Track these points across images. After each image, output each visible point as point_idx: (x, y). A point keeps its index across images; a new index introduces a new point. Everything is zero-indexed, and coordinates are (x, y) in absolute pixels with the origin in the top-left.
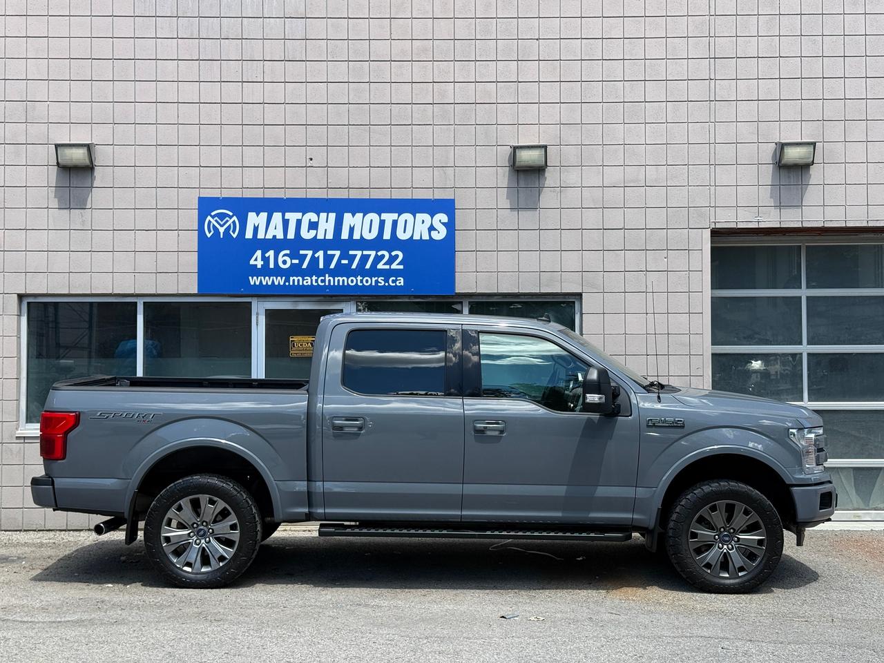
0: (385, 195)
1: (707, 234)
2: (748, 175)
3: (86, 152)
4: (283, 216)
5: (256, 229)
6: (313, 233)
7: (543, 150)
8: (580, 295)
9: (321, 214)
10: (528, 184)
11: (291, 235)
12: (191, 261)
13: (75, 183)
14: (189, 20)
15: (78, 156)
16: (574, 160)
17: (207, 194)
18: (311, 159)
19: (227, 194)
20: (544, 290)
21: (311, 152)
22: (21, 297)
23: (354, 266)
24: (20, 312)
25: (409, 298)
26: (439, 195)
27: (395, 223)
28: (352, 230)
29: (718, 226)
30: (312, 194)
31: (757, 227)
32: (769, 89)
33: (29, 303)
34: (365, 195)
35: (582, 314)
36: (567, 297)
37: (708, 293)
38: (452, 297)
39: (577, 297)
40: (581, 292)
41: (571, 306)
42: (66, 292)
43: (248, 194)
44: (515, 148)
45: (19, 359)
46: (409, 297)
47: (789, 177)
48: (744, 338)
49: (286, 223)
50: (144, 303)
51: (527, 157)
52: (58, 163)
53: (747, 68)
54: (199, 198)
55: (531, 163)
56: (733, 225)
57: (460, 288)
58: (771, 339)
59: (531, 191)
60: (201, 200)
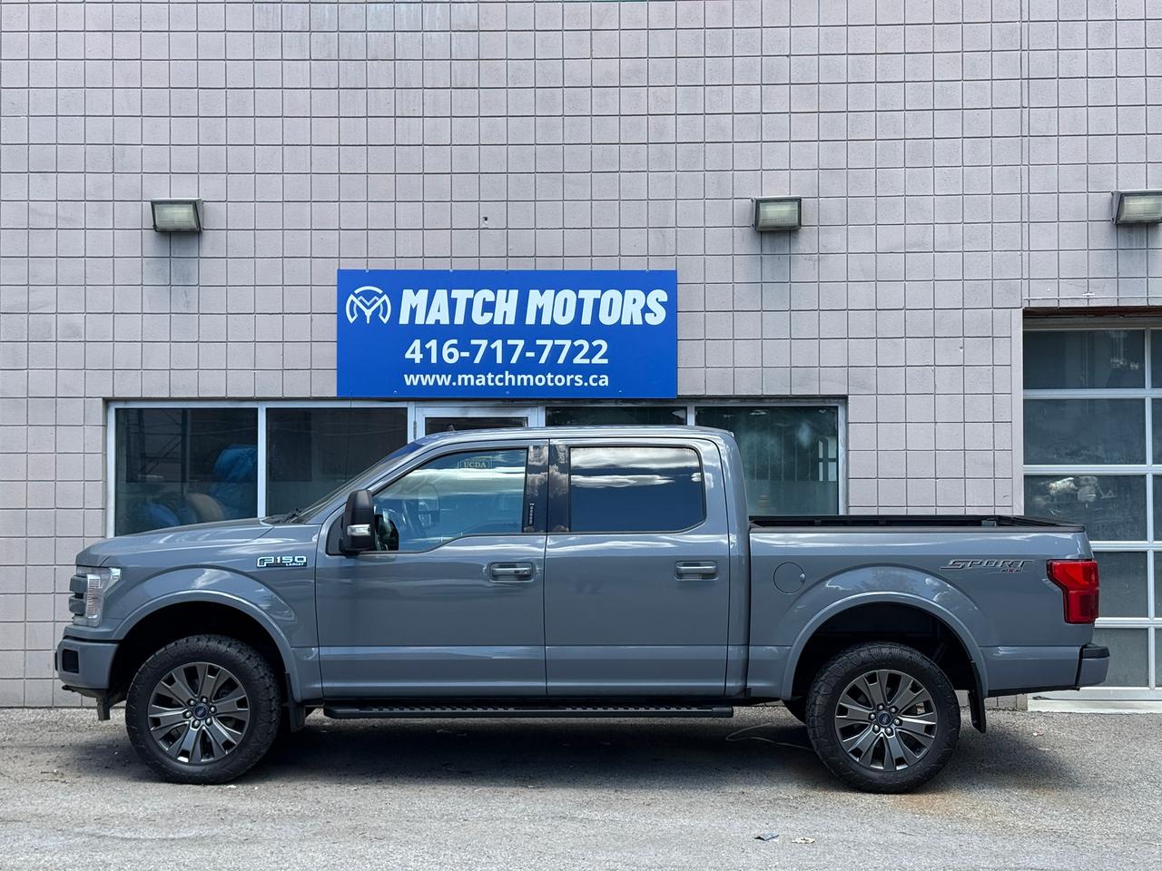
0: (584, 265)
1: (1018, 315)
2: (1072, 235)
3: (192, 211)
4: (449, 294)
5: (413, 312)
6: (488, 316)
7: (796, 203)
8: (845, 398)
9: (499, 291)
10: (775, 250)
11: (459, 320)
12: (328, 354)
13: (177, 252)
14: (325, 36)
15: (182, 216)
16: (838, 218)
17: (348, 265)
18: (486, 219)
19: (375, 265)
20: (797, 391)
21: (486, 209)
22: (107, 401)
23: (543, 360)
24: (107, 423)
25: (616, 403)
26: (656, 265)
27: (597, 303)
28: (539, 312)
29: (1033, 305)
30: (487, 265)
31: (1086, 305)
32: (1102, 120)
33: (117, 410)
34: (557, 266)
35: (847, 423)
36: (827, 400)
37: (1019, 394)
38: (673, 400)
39: (841, 401)
40: (846, 393)
41: (833, 413)
42: (166, 395)
43: (403, 265)
44: (758, 202)
45: (106, 482)
46: (616, 400)
47: (1130, 239)
48: (1067, 454)
49: (452, 304)
50: (267, 409)
51: (774, 214)
52: (155, 225)
53: (1073, 92)
54: (339, 270)
55: (779, 223)
56: (1053, 304)
57: (684, 390)
58: (1104, 456)
59: (779, 259)
60: (340, 272)
